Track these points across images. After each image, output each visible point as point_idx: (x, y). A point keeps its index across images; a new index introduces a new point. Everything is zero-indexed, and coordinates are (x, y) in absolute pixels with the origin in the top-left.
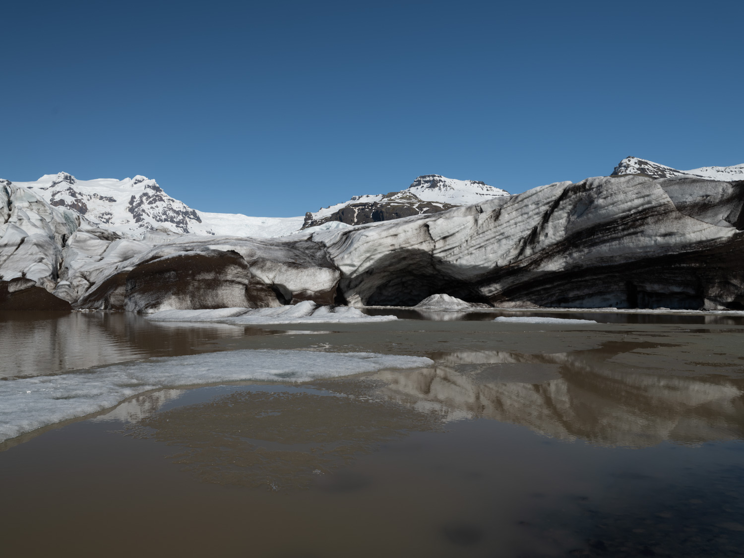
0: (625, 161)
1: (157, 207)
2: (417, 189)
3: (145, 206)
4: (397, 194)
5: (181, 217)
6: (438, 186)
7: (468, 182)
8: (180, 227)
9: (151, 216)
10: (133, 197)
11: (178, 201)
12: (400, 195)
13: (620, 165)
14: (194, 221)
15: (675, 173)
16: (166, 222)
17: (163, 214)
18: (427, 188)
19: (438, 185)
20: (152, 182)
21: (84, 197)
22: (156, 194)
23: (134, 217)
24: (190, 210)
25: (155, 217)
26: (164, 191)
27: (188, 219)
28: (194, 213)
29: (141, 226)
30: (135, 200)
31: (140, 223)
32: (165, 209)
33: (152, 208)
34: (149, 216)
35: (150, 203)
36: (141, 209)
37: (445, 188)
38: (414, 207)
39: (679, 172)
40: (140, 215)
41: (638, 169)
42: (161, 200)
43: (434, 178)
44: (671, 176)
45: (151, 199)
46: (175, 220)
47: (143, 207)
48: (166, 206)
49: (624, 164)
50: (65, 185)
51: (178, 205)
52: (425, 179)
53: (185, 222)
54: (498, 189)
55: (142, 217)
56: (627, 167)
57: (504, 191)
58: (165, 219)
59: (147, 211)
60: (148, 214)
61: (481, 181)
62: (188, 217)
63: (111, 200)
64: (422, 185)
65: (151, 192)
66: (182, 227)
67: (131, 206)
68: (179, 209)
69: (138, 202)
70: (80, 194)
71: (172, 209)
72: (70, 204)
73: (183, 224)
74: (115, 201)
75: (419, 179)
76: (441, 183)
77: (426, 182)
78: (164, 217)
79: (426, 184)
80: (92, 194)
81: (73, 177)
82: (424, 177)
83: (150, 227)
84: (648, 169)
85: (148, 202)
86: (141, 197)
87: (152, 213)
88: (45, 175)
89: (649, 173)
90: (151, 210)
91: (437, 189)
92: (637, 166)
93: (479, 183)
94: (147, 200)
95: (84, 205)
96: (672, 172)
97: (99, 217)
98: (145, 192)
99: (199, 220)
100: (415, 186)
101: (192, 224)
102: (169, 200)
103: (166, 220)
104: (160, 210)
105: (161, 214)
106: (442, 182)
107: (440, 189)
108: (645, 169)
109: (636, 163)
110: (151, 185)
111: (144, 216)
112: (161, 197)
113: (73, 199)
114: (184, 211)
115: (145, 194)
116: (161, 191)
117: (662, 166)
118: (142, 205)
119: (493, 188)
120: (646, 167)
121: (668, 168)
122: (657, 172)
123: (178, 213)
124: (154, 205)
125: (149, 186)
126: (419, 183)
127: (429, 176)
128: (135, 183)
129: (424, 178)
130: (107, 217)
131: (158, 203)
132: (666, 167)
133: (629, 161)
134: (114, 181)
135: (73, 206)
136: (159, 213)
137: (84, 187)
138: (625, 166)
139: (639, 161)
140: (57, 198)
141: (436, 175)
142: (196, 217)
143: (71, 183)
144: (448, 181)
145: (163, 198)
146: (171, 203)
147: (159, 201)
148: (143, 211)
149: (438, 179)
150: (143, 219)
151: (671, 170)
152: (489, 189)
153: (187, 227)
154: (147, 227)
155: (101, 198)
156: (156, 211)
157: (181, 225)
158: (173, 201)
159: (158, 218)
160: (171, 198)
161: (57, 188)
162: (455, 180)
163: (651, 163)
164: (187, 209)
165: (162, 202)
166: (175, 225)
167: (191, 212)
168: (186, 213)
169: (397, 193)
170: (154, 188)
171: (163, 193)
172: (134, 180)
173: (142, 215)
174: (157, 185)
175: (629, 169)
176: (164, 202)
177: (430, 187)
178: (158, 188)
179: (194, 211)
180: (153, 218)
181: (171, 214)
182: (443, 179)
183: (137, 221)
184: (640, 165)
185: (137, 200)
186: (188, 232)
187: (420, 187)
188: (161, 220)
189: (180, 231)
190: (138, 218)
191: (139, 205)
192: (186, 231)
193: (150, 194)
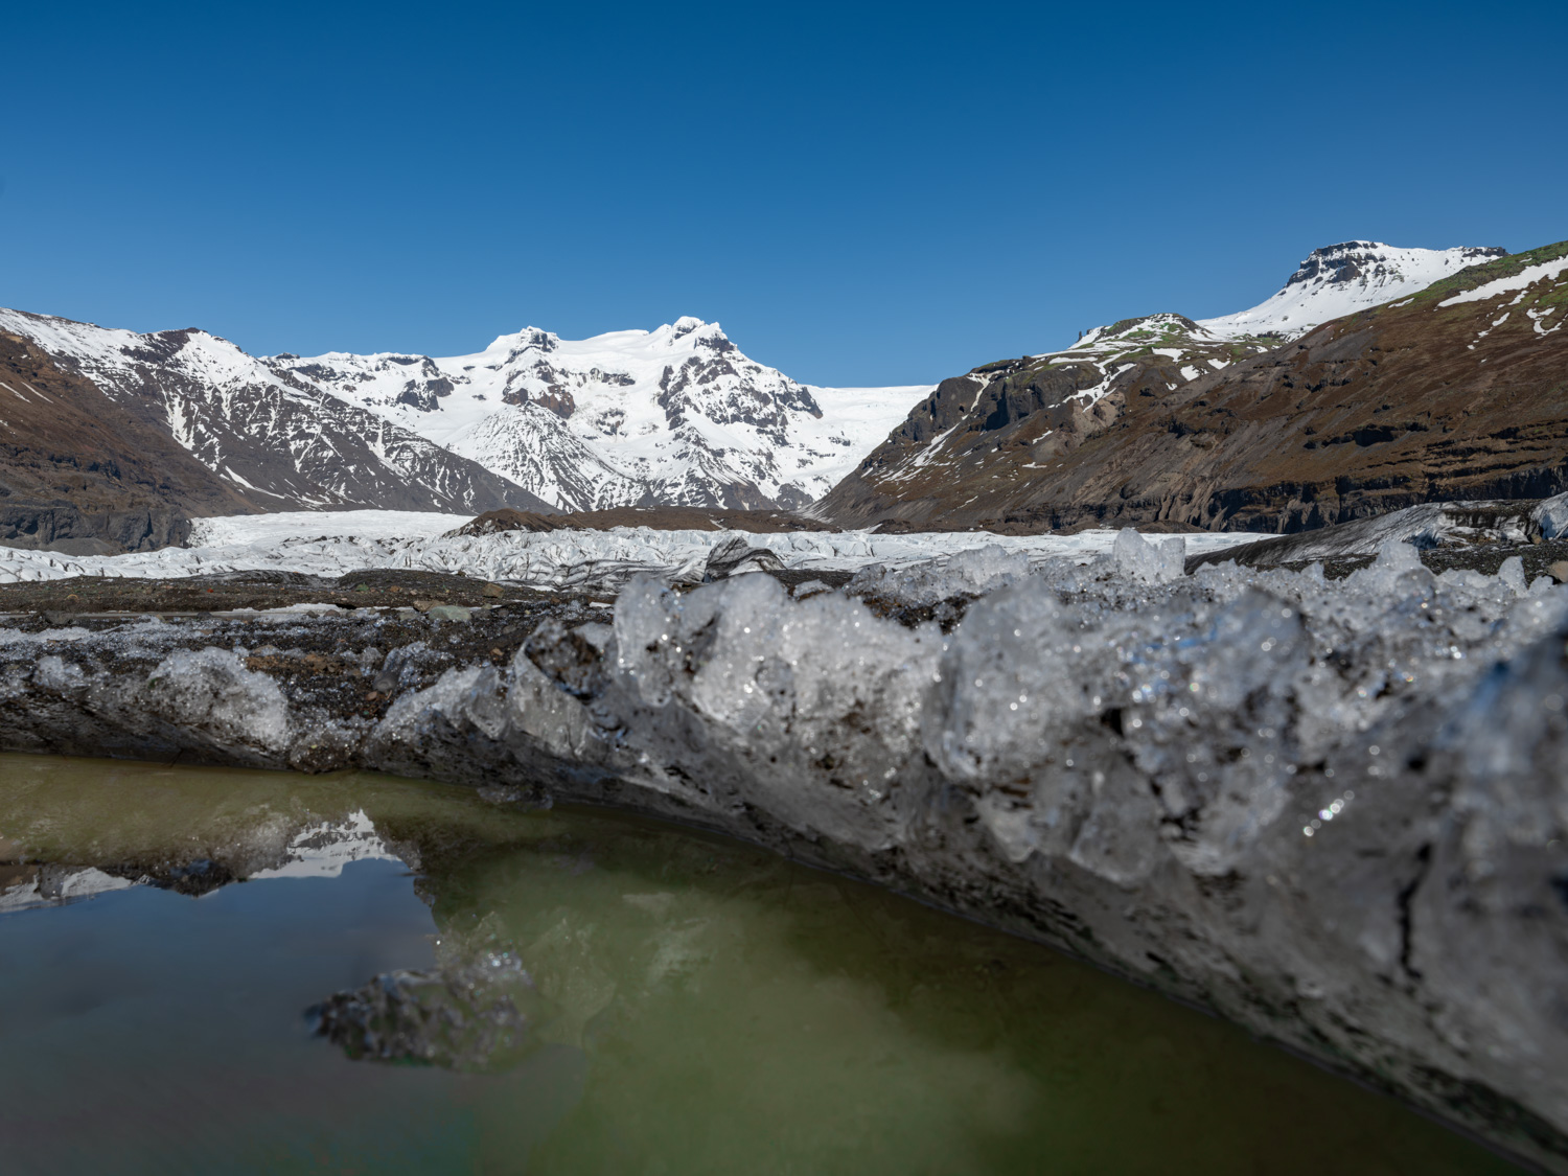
1: (718, 388)
2: (1305, 286)
3: (692, 390)
4: (1139, 323)
5: (771, 408)
6: (1359, 274)
7: (1455, 254)
8: (767, 433)
9: (703, 411)
10: (668, 371)
11: (770, 369)
12: (1147, 324)
14: (804, 415)
16: (736, 423)
17: (730, 405)
18: (1329, 282)
19: (1362, 270)
20: (713, 330)
21: (572, 380)
22: (717, 359)
23: (668, 415)
24: (796, 388)
25: (711, 414)
26: (739, 348)
27: (788, 412)
28: (804, 396)
29: (678, 436)
30: (671, 377)
31: (678, 430)
32: (736, 392)
33: (706, 392)
34: (699, 412)
35: (704, 380)
36: (682, 397)
37: (1380, 277)
38: (1101, 365)
40: (680, 411)
42: (729, 370)
43: (1352, 251)
45: (705, 372)
46: (755, 416)
47: (688, 391)
48: (738, 385)
50: (533, 355)
51: (768, 380)
52: (1329, 258)
53: (779, 419)
55: (682, 415)
58: (733, 416)
59: (694, 400)
60: (696, 408)
61: (1495, 246)
62: (791, 406)
63: (625, 380)
64: (1320, 274)
65: (706, 355)
66: (772, 432)
67: (662, 392)
68: (771, 389)
69: (678, 380)
70: (563, 372)
71: (752, 389)
72: (537, 397)
73: (775, 425)
74: (632, 382)
75: (1314, 258)
76: (1372, 265)
77: (1331, 264)
78: (731, 411)
79: (1332, 271)
80: (587, 371)
81: (550, 336)
82: (1326, 252)
83: (693, 438)
85: (698, 378)
86: (684, 369)
87: (705, 404)
88: (500, 338)
90: (704, 399)
91: (1355, 282)
94: (696, 375)
95: (567, 396)
97: (598, 422)
98: (693, 356)
99: (815, 411)
100: (1299, 280)
101: (799, 424)
102: (749, 368)
103: (735, 418)
104: (724, 395)
105: (725, 405)
106: (1375, 260)
107: (1363, 283)
110: (707, 337)
111: (689, 413)
112: (728, 364)
113: (545, 386)
114: (782, 391)
115: (694, 361)
116: (732, 348)
118: (686, 388)
123: (764, 399)
124: (710, 386)
125: (703, 341)
126: (1311, 270)
127: (1340, 248)
128: (678, 336)
129: (1326, 255)
130: (612, 420)
131: (721, 380)
134: (637, 334)
135: (545, 401)
136: (721, 403)
137: (570, 356)
140: (515, 387)
141: (1360, 242)
142: (810, 404)
143: (545, 349)
144: (1394, 255)
145: (734, 365)
146: (754, 374)
147: (724, 373)
148: (687, 400)
149: (1362, 252)
150: (685, 420)
153: (783, 431)
154: (688, 439)
155: (606, 378)
156: (716, 397)
157: (770, 427)
158: (758, 370)
159: (719, 413)
160: (754, 364)
161: (518, 365)
162: (1417, 252)
164: (789, 386)
165: (730, 376)
166: (756, 427)
167: (798, 393)
168: (786, 398)
169: (1143, 320)
170: (720, 345)
171: (737, 353)
172: (674, 331)
173: (683, 411)
174: (724, 336)
176: (737, 374)
177: (1334, 281)
178: (725, 342)
179: (805, 389)
180: (708, 415)
181: (748, 402)
182: (1381, 250)
183: (673, 426)
185: (676, 377)
186: (785, 443)
187: (1310, 282)
188: (724, 420)
189: (766, 443)
190: (675, 418)
191: (680, 386)
192: (781, 441)
193: (705, 360)
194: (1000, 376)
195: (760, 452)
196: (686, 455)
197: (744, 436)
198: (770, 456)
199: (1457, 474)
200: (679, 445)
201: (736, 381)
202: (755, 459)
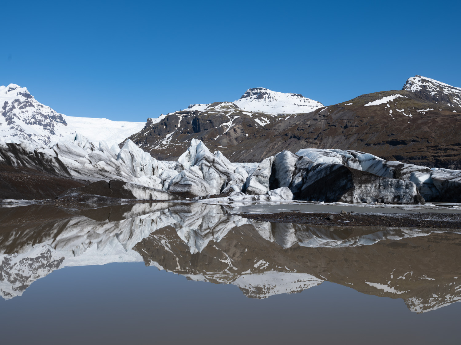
0: (411, 79)
1: (27, 111)
2: (247, 99)
3: (17, 111)
4: (220, 104)
5: (48, 121)
6: (263, 98)
7: (289, 95)
8: (47, 129)
9: (22, 119)
10: (6, 103)
11: (47, 107)
12: (223, 105)
13: (407, 82)
14: (60, 124)
15: (453, 90)
16: (35, 125)
17: (33, 118)
18: (255, 99)
19: (264, 96)
20: (24, 90)
22: (27, 100)
23: (7, 120)
24: (57, 114)
25: (25, 120)
26: (34, 98)
27: (54, 122)
28: (60, 117)
29: (12, 128)
30: (8, 105)
31: (11, 125)
32: (34, 113)
33: (22, 112)
34: (20, 119)
35: (21, 108)
36: (13, 113)
37: (269, 99)
38: (227, 115)
39: (456, 89)
40: (11, 118)
41: (420, 86)
42: (31, 105)
43: (261, 90)
44: (449, 92)
45: (22, 105)
46: (42, 123)
47: (14, 111)
48: (35, 111)
49: (410, 82)
51: (46, 110)
52: (253, 92)
53: (52, 125)
54: (314, 101)
55: (13, 120)
56: (412, 84)
57: (318, 102)
58: (33, 122)
59: (17, 115)
60: (18, 118)
61: (300, 94)
62: (55, 120)
64: (251, 96)
65: (22, 99)
66: (49, 129)
67: (4, 111)
68: (48, 114)
69: (10, 107)
71: (41, 113)
73: (50, 127)
75: (249, 91)
76: (267, 95)
77: (255, 94)
78: (33, 120)
79: (255, 96)
82: (253, 90)
83: (19, 129)
84: (429, 86)
85: (19, 107)
86: (13, 103)
87: (22, 117)
89: (429, 90)
90: (22, 115)
91: (263, 100)
92: (420, 84)
93: (298, 96)
94: (18, 106)
96: (450, 89)
98: (17, 98)
99: (64, 123)
100: (245, 97)
101: (58, 127)
102: (39, 105)
103: (34, 123)
104: (30, 114)
105: (30, 118)
106: (268, 94)
107: (265, 100)
108: (426, 86)
109: (419, 81)
110: (22, 92)
111: (15, 119)
112: (31, 103)
114: (52, 115)
115: (17, 100)
116: (31, 97)
117: (443, 84)
118: (14, 110)
119: (310, 100)
120: (428, 84)
121: (448, 85)
122: (436, 89)
123: (46, 117)
124: (24, 110)
125: (21, 94)
126: (248, 95)
127: (257, 89)
128: (9, 91)
129: (253, 91)
131: (28, 108)
132: (446, 85)
133: (414, 79)
136: (29, 117)
138: (410, 84)
139: (422, 79)
141: (263, 88)
142: (63, 121)
144: (272, 93)
145: (33, 104)
146: (40, 108)
147: (30, 106)
148: (15, 115)
149: (264, 91)
150: (14, 122)
151: (450, 87)
152: (306, 101)
153: (53, 129)
154: (17, 129)
156: (26, 115)
157: (48, 127)
158: (42, 107)
159: (28, 121)
160: (41, 104)
162: (278, 93)
163: (434, 81)
164: (54, 113)
165: (32, 107)
166: (43, 127)
167: (58, 116)
168: (53, 117)
170: (26, 95)
171: (33, 99)
172: (8, 88)
173: (13, 118)
174: (28, 93)
175: (413, 86)
176: (34, 107)
177: (256, 99)
178: (29, 95)
179: (60, 115)
180: (23, 121)
181: (39, 117)
182: (268, 91)
183: (9, 124)
184: (423, 83)
185: (10, 105)
186: (54, 134)
187: (249, 98)
188: (31, 123)
189: (47, 133)
190: (10, 121)
191: (11, 109)
192: (53, 133)
193: (22, 100)
194: (186, 116)
195: (45, 136)
196: (16, 135)
197: (37, 129)
198: (49, 138)
199: (446, 156)
200: (13, 131)
201: (34, 110)
202: (44, 139)
